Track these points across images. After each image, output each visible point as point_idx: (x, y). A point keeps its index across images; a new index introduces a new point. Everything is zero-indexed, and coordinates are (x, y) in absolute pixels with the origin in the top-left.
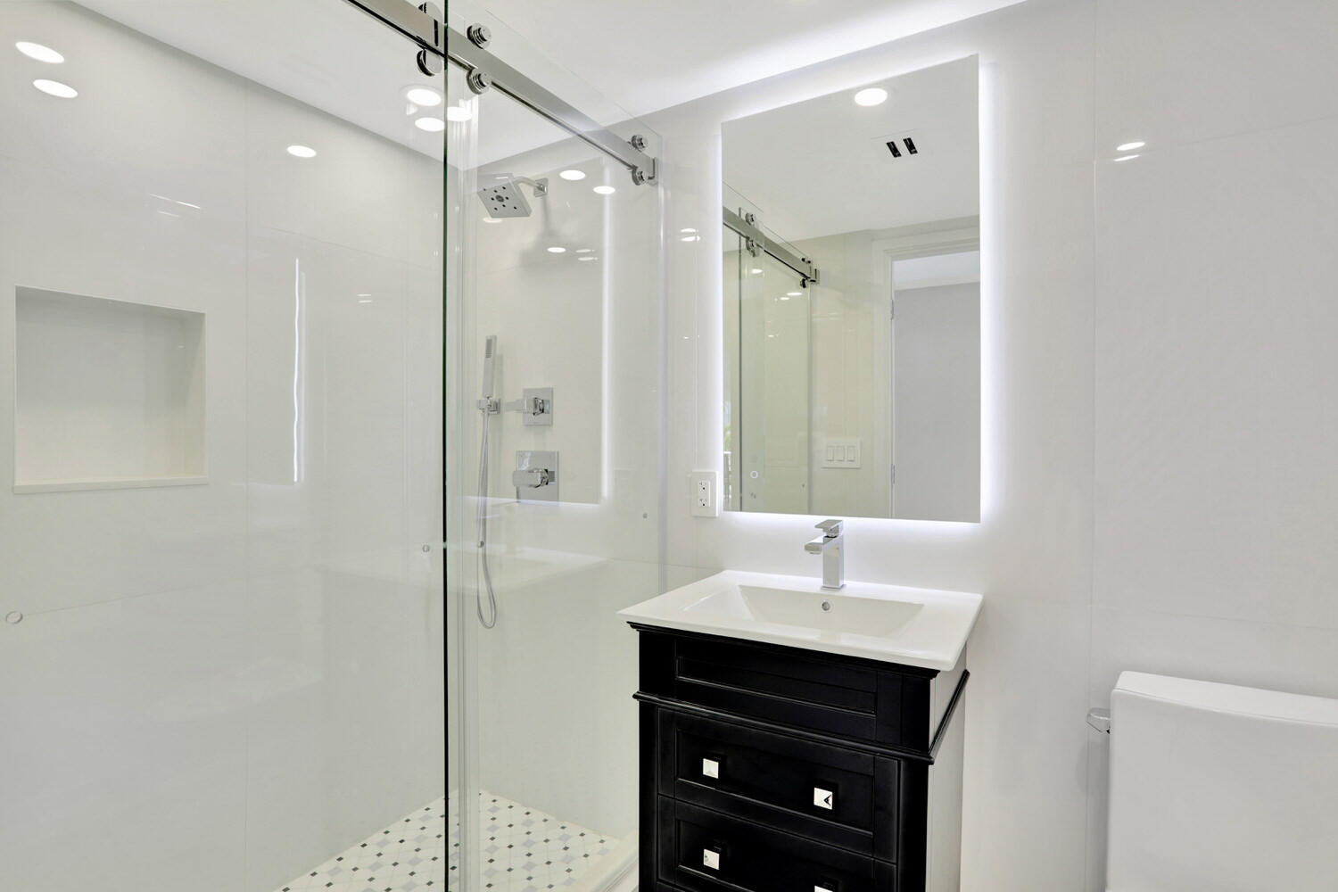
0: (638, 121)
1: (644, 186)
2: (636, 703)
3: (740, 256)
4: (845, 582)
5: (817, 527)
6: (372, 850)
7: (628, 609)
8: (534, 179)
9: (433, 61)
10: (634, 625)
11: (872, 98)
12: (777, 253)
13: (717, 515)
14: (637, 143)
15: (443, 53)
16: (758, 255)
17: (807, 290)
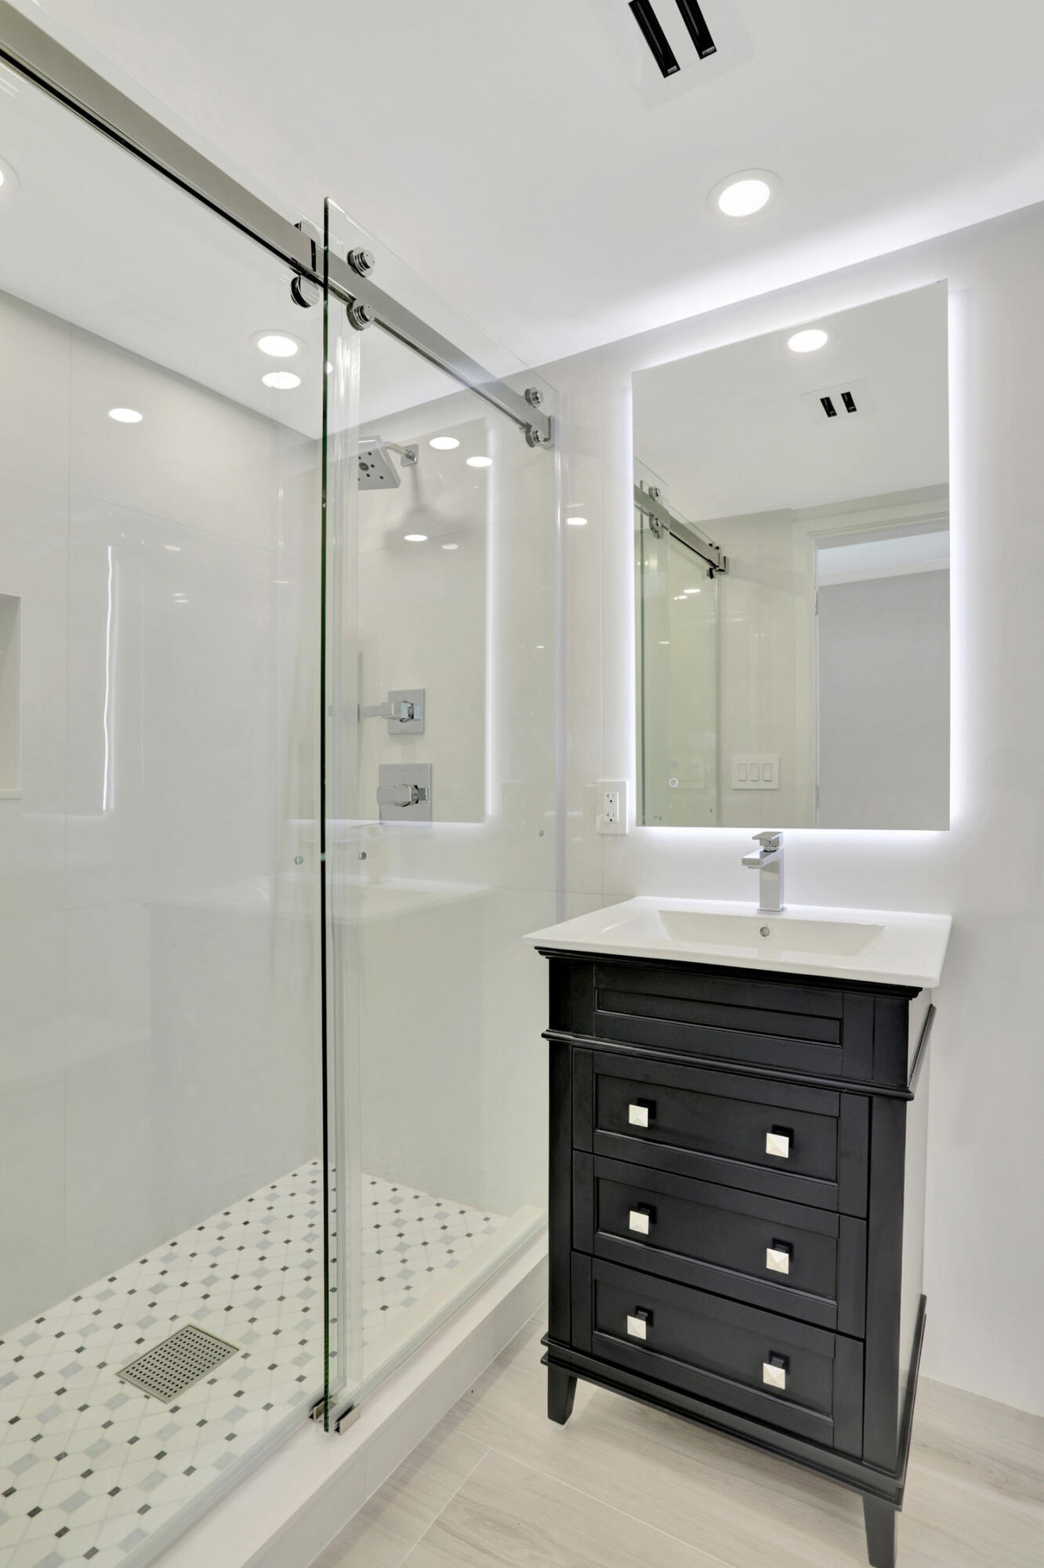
0: (532, 373)
1: (538, 449)
2: (546, 1043)
3: (642, 537)
4: (785, 905)
5: (754, 838)
6: (212, 1233)
7: (536, 933)
8: (402, 446)
9: (307, 289)
10: (543, 951)
11: (809, 342)
12: (683, 536)
13: (627, 832)
14: (532, 398)
15: (322, 281)
16: (663, 535)
17: (715, 580)
